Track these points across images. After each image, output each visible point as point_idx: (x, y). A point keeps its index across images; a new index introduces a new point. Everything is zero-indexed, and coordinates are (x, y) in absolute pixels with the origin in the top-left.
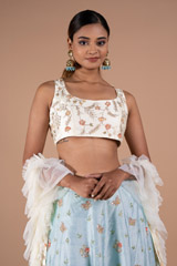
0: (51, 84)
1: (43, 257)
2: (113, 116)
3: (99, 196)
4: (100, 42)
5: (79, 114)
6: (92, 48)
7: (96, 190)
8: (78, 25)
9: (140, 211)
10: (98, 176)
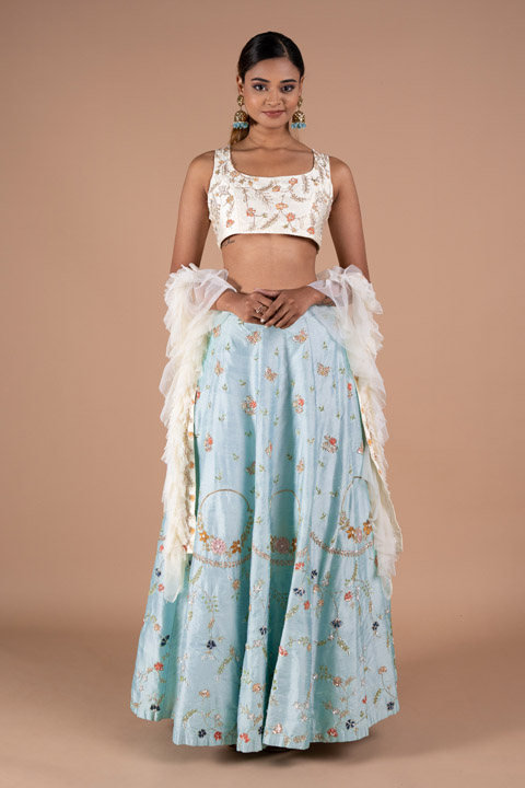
0: (208, 156)
1: (189, 418)
2: (299, 200)
3: (271, 322)
4: (286, 87)
5: (246, 200)
6: (273, 96)
7: (268, 313)
8: (254, 58)
9: (340, 355)
10: (272, 294)
